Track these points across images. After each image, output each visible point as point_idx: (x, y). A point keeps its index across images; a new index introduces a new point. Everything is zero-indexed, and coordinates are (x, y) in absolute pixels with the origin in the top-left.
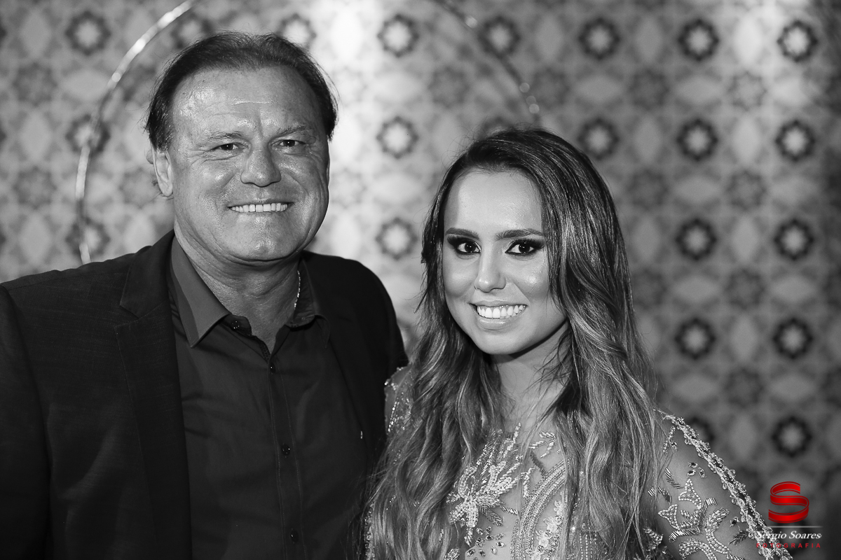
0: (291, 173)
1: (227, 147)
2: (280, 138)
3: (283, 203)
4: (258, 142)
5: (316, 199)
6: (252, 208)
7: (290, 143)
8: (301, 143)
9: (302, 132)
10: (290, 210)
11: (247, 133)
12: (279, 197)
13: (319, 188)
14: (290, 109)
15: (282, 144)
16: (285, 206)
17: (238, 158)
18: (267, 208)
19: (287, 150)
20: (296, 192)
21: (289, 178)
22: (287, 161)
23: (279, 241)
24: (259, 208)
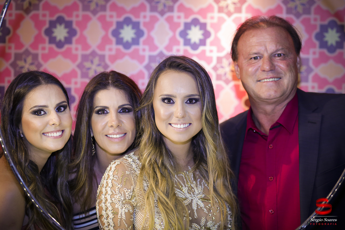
0: (280, 67)
1: (255, 58)
2: (275, 53)
3: (277, 78)
4: (266, 55)
5: (290, 76)
6: (265, 80)
7: (279, 55)
8: (284, 55)
9: (283, 50)
10: (280, 80)
11: (262, 52)
12: (275, 76)
13: (291, 72)
14: (277, 42)
15: (277, 55)
16: (278, 79)
17: (259, 62)
18: (271, 80)
19: (278, 58)
20: (282, 74)
21: (279, 69)
22: (278, 62)
23: (276, 91)
24: (268, 80)
